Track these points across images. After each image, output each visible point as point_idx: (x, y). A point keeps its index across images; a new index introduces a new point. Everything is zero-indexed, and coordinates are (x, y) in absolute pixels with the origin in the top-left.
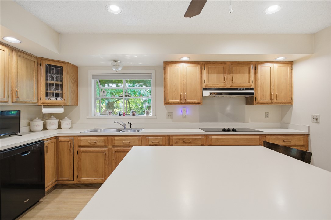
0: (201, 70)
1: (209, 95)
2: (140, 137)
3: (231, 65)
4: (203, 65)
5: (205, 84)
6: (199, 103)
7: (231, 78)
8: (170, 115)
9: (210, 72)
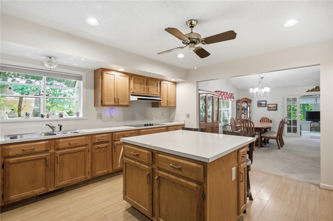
0: (130, 80)
1: (137, 100)
2: (87, 137)
3: (148, 79)
4: (131, 76)
5: (132, 91)
6: (128, 106)
7: (148, 89)
8: (100, 116)
9: (135, 82)
